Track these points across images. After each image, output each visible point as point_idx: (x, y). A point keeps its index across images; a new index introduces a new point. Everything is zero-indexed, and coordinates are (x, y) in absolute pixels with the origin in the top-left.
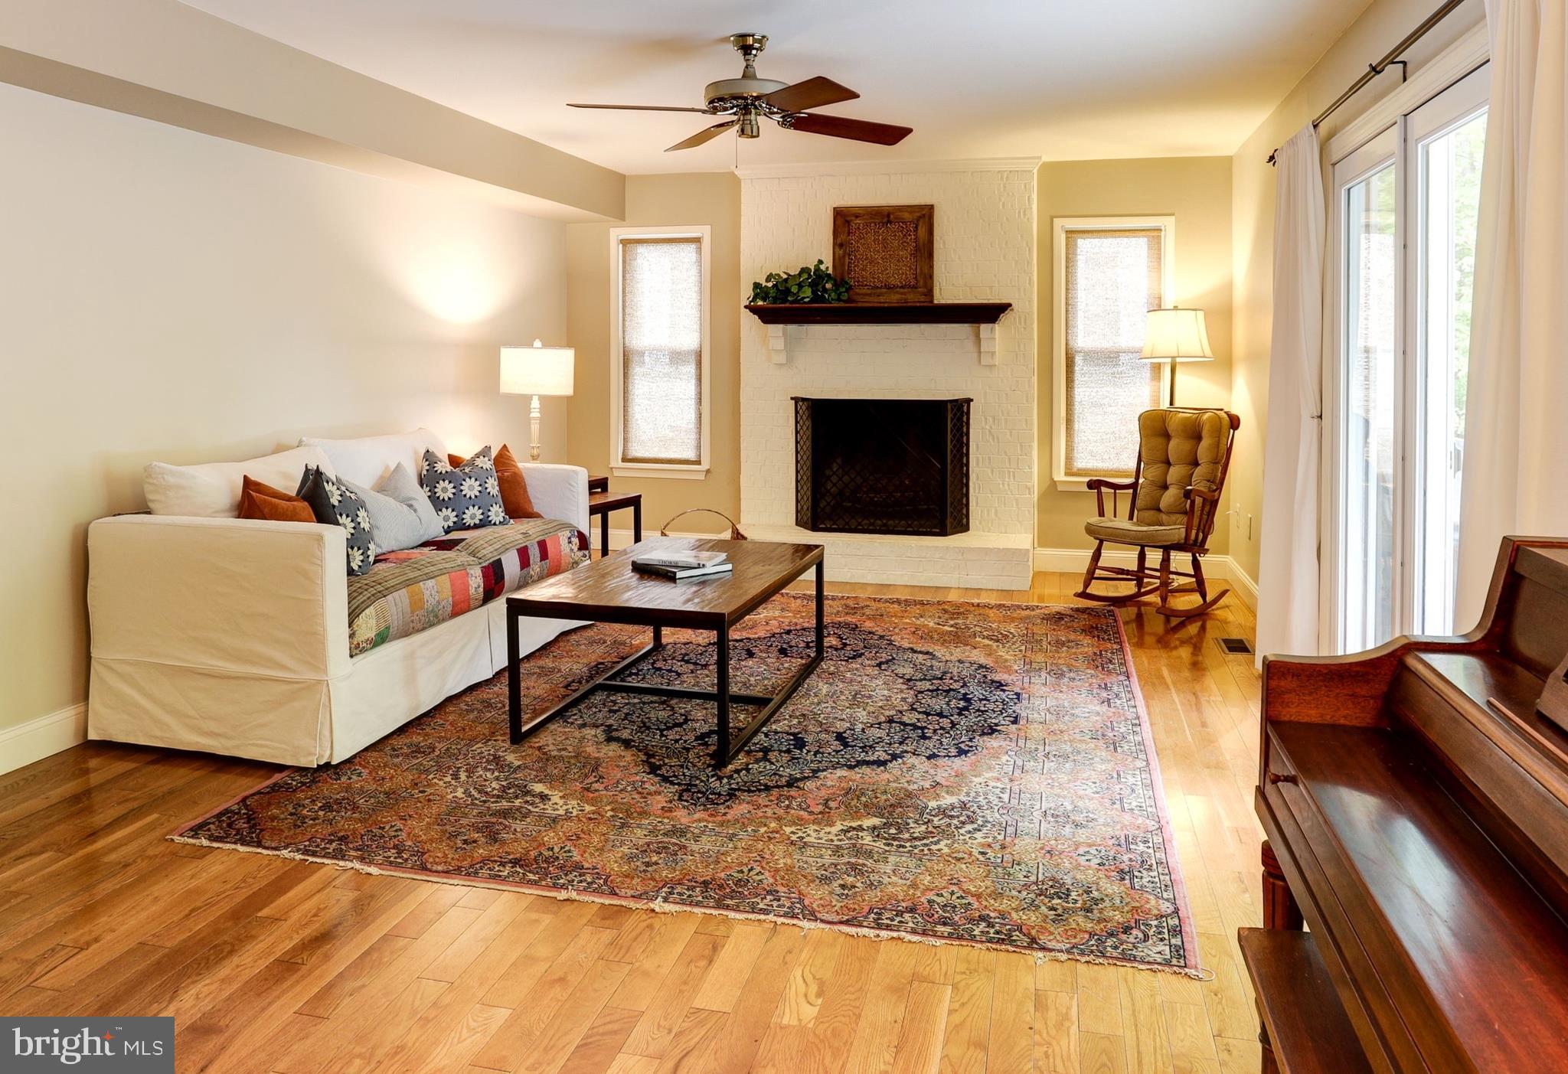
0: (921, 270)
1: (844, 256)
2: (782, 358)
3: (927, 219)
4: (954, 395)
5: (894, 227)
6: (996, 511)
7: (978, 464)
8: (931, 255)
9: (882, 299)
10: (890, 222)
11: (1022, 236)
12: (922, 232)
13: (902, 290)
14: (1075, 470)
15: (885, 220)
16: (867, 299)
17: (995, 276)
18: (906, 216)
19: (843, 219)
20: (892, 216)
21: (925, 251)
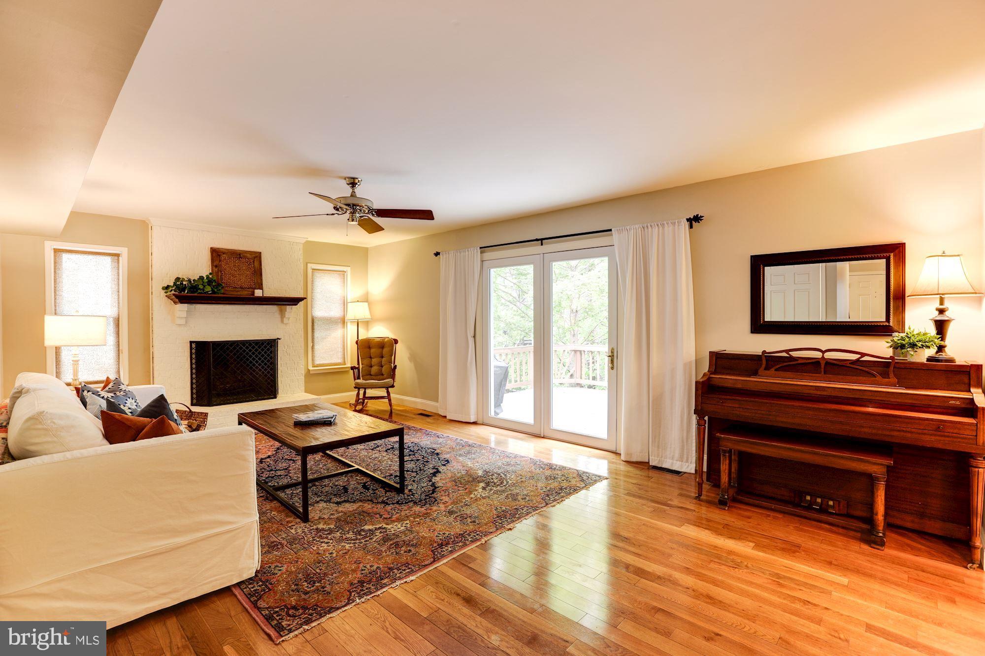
0: (257, 280)
1: (218, 272)
2: (183, 322)
3: (258, 258)
4: (270, 337)
5: (243, 260)
6: (289, 385)
7: (281, 366)
8: (261, 275)
9: (239, 293)
10: (240, 257)
11: (298, 270)
12: (256, 264)
13: (248, 290)
14: (316, 365)
15: (238, 256)
16: (232, 293)
17: (288, 285)
18: (248, 255)
19: (216, 254)
20: (241, 255)
21: (258, 273)
